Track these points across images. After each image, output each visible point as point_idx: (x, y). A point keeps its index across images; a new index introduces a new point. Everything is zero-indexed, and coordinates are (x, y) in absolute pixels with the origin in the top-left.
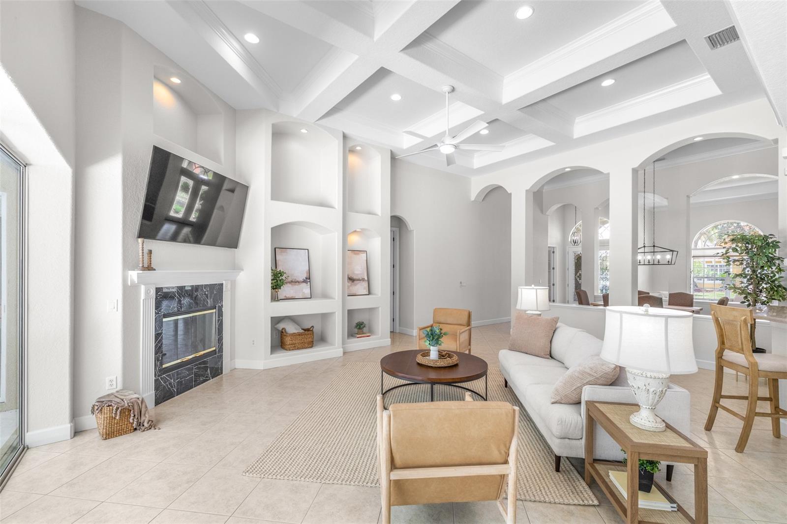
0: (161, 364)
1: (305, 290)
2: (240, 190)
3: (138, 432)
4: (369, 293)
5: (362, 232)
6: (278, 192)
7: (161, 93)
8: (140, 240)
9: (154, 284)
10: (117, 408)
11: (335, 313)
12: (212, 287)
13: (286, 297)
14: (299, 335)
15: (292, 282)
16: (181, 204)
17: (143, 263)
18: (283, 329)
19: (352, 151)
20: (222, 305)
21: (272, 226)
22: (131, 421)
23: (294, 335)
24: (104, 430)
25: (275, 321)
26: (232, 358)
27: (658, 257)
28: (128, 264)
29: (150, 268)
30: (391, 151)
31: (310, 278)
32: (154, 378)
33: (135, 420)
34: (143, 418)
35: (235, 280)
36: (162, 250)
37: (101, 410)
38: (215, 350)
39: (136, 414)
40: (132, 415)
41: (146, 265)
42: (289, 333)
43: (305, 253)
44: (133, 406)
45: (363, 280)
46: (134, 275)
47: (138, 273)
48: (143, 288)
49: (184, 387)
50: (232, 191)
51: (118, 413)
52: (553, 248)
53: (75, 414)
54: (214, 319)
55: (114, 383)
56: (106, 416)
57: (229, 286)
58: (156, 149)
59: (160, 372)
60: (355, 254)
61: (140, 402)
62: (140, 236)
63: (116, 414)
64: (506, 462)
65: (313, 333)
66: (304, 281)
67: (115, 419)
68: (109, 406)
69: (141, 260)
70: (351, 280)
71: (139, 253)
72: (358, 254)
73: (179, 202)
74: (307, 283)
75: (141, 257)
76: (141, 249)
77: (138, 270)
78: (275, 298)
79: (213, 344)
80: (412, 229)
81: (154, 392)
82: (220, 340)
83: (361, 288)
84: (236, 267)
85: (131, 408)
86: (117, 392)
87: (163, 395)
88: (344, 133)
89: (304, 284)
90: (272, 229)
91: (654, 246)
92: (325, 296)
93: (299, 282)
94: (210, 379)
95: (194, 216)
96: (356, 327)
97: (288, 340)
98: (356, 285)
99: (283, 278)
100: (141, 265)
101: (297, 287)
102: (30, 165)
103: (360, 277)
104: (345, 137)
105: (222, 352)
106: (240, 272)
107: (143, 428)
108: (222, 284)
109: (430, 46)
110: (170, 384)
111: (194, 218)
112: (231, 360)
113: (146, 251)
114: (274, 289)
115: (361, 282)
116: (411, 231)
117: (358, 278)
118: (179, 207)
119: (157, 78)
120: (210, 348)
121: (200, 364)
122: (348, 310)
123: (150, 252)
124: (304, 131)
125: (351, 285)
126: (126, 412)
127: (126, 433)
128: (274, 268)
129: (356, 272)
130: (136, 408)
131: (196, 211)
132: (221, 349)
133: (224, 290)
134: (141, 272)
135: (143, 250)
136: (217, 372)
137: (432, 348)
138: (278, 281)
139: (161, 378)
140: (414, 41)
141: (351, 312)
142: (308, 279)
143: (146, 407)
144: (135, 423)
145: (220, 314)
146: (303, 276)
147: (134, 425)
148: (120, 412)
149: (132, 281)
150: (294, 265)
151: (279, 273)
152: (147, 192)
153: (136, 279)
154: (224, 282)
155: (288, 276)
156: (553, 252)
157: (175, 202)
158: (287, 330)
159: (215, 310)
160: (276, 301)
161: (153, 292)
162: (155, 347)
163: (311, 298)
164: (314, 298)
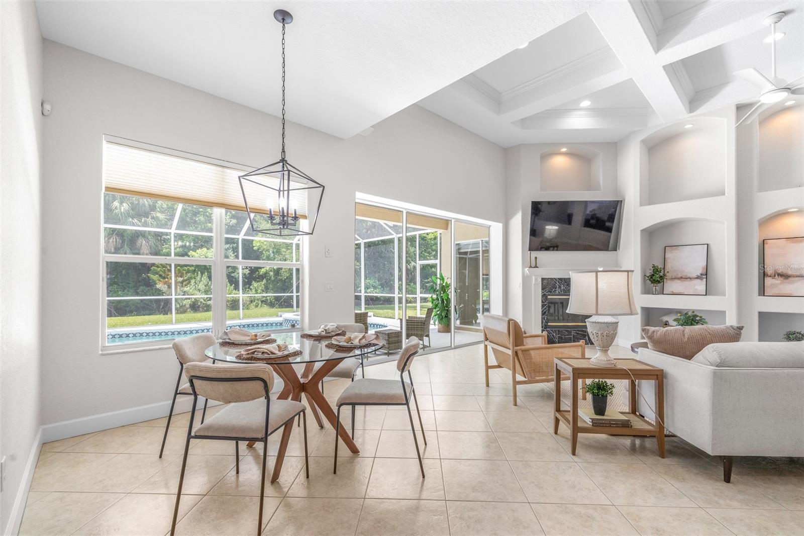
0: (547, 322)
1: (699, 286)
9: (540, 276)
11: (725, 312)
13: (672, 292)
15: (682, 278)
17: (531, 264)
21: (643, 229)
25: (649, 312)
28: (526, 265)
29: (536, 267)
31: (706, 275)
41: (533, 265)
43: (703, 248)
46: (527, 270)
48: (534, 277)
59: (546, 327)
62: (530, 250)
66: (698, 278)
69: (529, 262)
71: (528, 259)
72: (799, 241)
74: (702, 279)
75: (531, 260)
76: (530, 257)
77: (530, 268)
88: (737, 104)
89: (698, 281)
93: (691, 279)
98: (792, 283)
99: (661, 273)
100: (529, 265)
101: (687, 283)
103: (802, 273)
110: (553, 336)
114: (653, 283)
117: (797, 273)
121: (579, 331)
122: (759, 312)
123: (536, 258)
124: (688, 126)
129: (796, 266)
134: (532, 269)
138: (659, 277)
142: (704, 276)
146: (699, 272)
149: (527, 274)
150: (685, 261)
153: (529, 273)
160: (653, 294)
161: (540, 280)
162: (542, 311)
163: (706, 295)
164: (709, 295)
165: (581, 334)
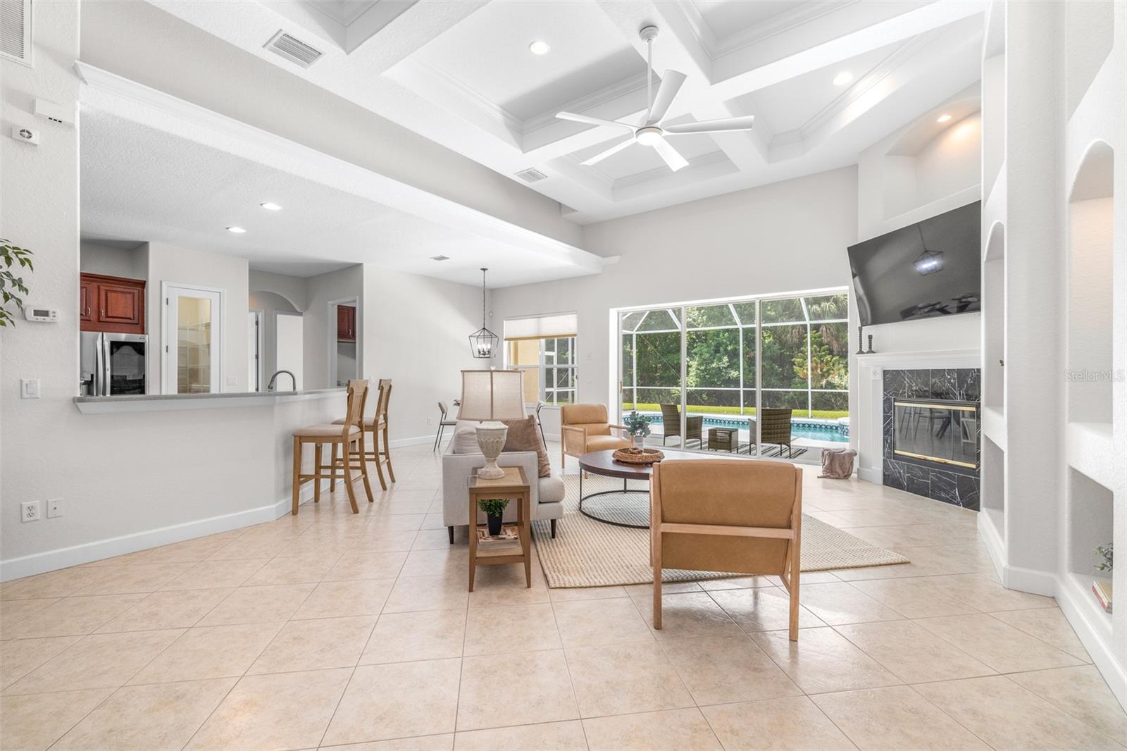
0: (892, 448)
12: (962, 373)
29: (870, 351)
32: (882, 457)
38: (974, 469)
49: (917, 489)
59: (890, 455)
81: (882, 470)
87: (892, 480)
94: (958, 505)
110: (899, 473)
121: (940, 473)
123: (870, 337)
139: (890, 461)
161: (879, 374)
162: (884, 428)
165: (945, 481)
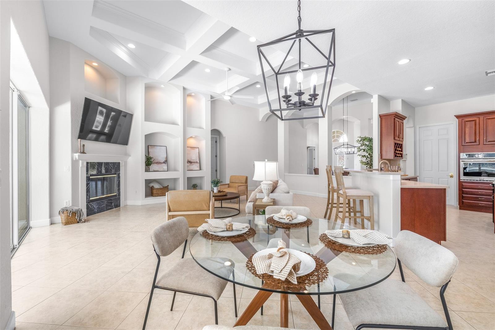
0: (90, 198)
1: (165, 167)
2: (129, 117)
3: (79, 223)
4: (200, 169)
5: (195, 138)
6: (149, 117)
7: (88, 71)
8: (79, 140)
9: (85, 160)
10: (70, 212)
11: (179, 178)
12: (114, 164)
13: (154, 170)
14: (160, 189)
15: (157, 163)
16: (100, 123)
17: (81, 150)
18: (152, 186)
19: (189, 95)
20: (120, 173)
21: (146, 134)
22: (76, 218)
23: (157, 189)
24: (65, 221)
25: (148, 182)
26: (126, 199)
27: (349, 150)
28: (74, 151)
29: (83, 152)
30: (211, 95)
32: (86, 204)
33: (78, 218)
34: (82, 217)
35: (127, 161)
36: (90, 145)
37: (63, 212)
38: (116, 195)
39: (79, 215)
40: (77, 215)
41: (82, 151)
42: (155, 188)
43: (165, 148)
44: (77, 212)
45: (197, 162)
46: (76, 155)
47: (78, 155)
48: (80, 162)
49: (101, 210)
50: (125, 116)
51: (71, 214)
52: (314, 147)
53: (51, 216)
54: (116, 179)
55: (68, 203)
56: (65, 215)
57: (123, 164)
58: (86, 99)
59: (89, 202)
60: (192, 149)
61: (80, 210)
62: (79, 138)
63: (70, 214)
64: (209, 210)
65: (168, 188)
66: (164, 163)
67: (69, 216)
68: (67, 211)
69: (80, 149)
70: (190, 162)
71: (78, 146)
72: (194, 149)
73: (98, 122)
74: (165, 164)
75: (80, 147)
76: (79, 144)
77: (79, 153)
78: (147, 170)
79: (115, 192)
80: (225, 136)
81: (86, 210)
82: (119, 190)
83: (196, 167)
84: (127, 155)
85: (76, 212)
86: (70, 207)
87: (91, 212)
88: (183, 87)
89: (164, 164)
90: (146, 136)
91: (348, 144)
92: (175, 170)
93: (161, 163)
94: (113, 208)
95: (107, 130)
96: (192, 187)
97: (155, 192)
98: (192, 165)
99: (152, 160)
100: (80, 151)
101: (160, 165)
102: (31, 107)
103: (195, 161)
104: (184, 89)
105: (120, 196)
106: (129, 157)
107: (82, 222)
108: (120, 163)
109: (215, 51)
110: (94, 207)
111: (107, 131)
112: (125, 201)
113: (82, 145)
114: (147, 166)
115: (196, 163)
116: (225, 137)
117: (194, 161)
118: (98, 124)
119: (86, 63)
120: (114, 193)
121: (109, 200)
122: (188, 178)
123: (84, 145)
124: (162, 86)
125: (190, 165)
126: (74, 213)
127: (74, 223)
128: (147, 155)
129: (193, 159)
130: (78, 212)
131: (108, 127)
132: (119, 194)
133: (121, 166)
134: (80, 154)
135: (80, 144)
136: (118, 206)
137: (215, 188)
138: (149, 162)
139: (89, 204)
140: (206, 49)
141: (189, 179)
142: (166, 162)
143: (83, 213)
144: (78, 219)
145: (119, 177)
146: (164, 160)
147: (78, 220)
148: (72, 214)
149: (76, 158)
150: (158, 154)
151: (150, 158)
152: (82, 118)
153: (77, 157)
154: (120, 162)
155: (155, 160)
156: (314, 150)
157: (96, 122)
158: (154, 187)
159: (116, 175)
160: (148, 172)
161: (85, 164)
162: (87, 189)
163: (167, 171)
164: (169, 171)
165: (110, 202)
